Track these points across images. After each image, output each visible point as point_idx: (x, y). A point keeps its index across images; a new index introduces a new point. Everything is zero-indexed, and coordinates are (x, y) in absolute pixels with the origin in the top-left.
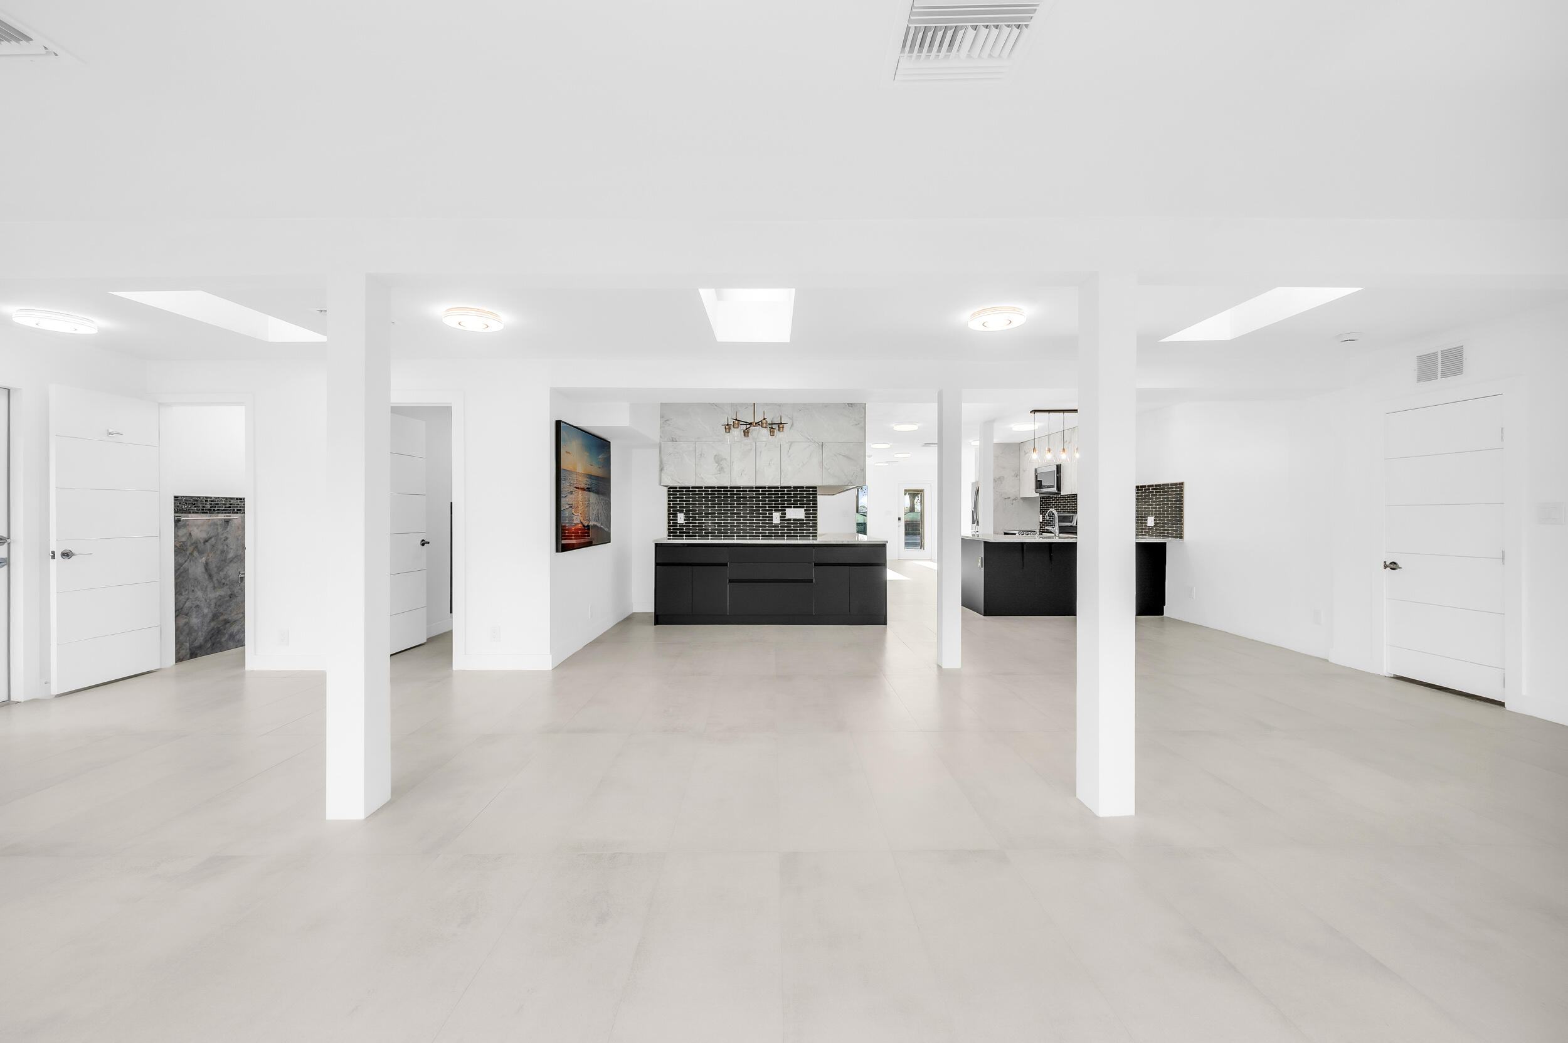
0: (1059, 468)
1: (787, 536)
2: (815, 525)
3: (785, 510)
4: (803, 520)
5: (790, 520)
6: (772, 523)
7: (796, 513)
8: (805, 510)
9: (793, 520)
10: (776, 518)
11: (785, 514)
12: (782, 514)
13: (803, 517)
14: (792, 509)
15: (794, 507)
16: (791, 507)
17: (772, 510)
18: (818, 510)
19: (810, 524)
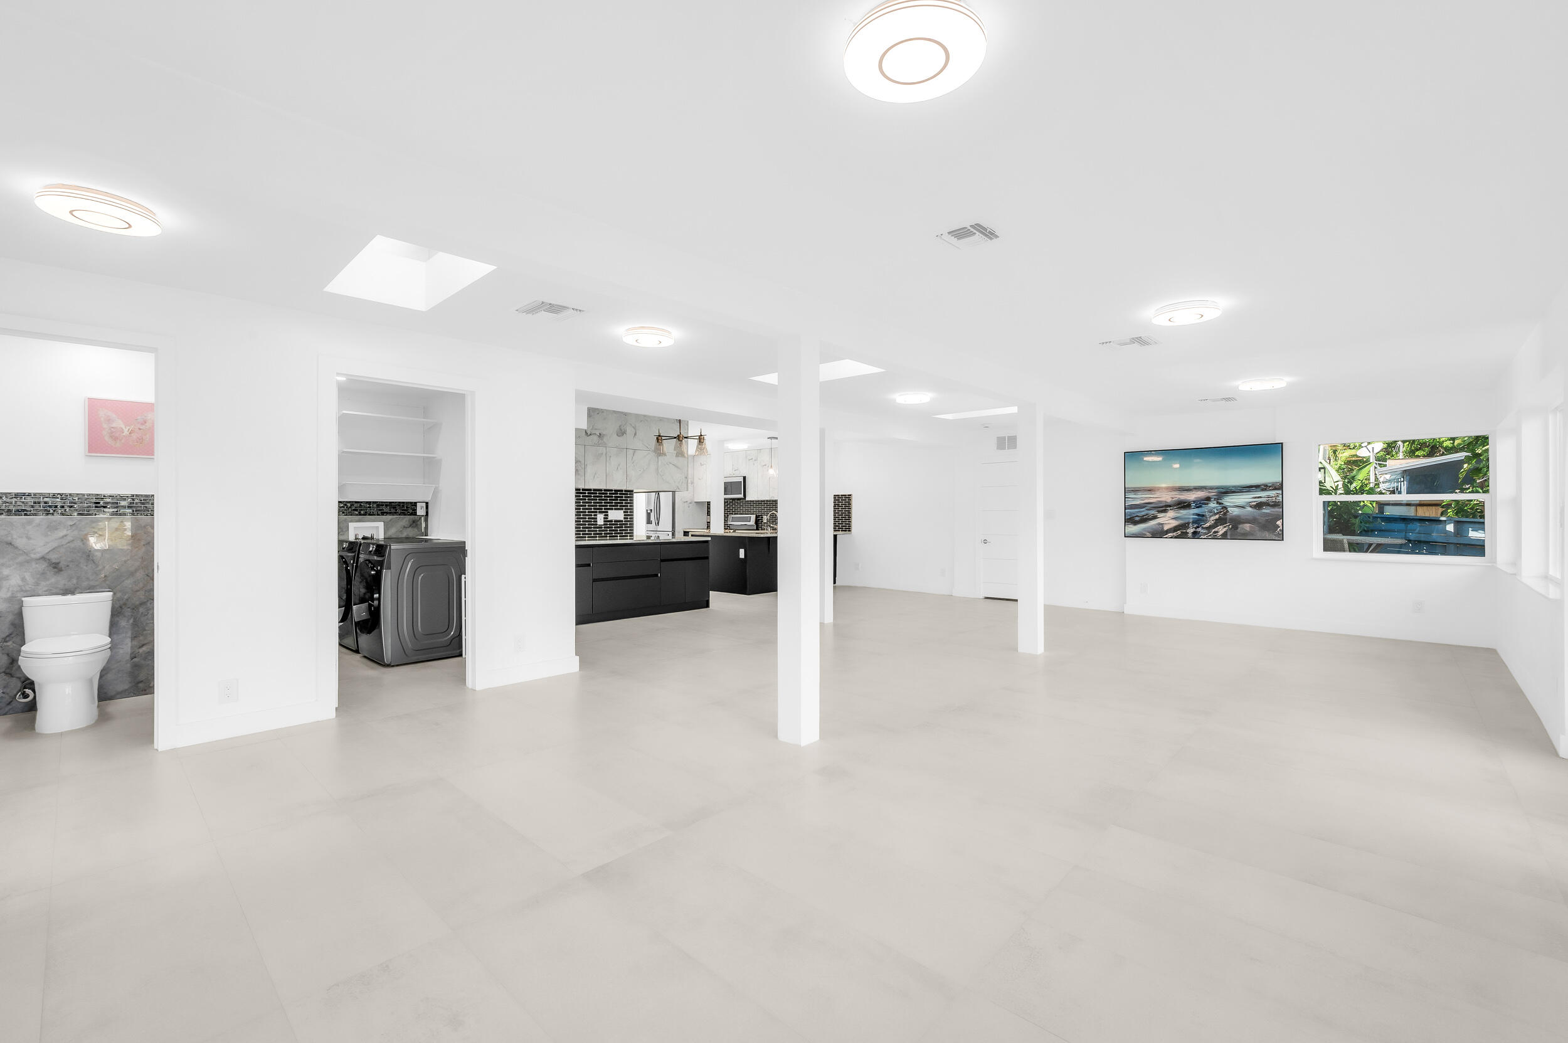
0: (744, 478)
1: (609, 537)
2: (632, 526)
3: (607, 512)
4: (622, 521)
5: (612, 521)
6: (597, 525)
7: (616, 515)
8: (624, 512)
9: (615, 521)
10: (600, 520)
11: (607, 515)
12: (605, 515)
13: (622, 519)
14: (614, 511)
15: (615, 509)
16: (612, 509)
17: (596, 512)
18: (634, 512)
19: (626, 526)
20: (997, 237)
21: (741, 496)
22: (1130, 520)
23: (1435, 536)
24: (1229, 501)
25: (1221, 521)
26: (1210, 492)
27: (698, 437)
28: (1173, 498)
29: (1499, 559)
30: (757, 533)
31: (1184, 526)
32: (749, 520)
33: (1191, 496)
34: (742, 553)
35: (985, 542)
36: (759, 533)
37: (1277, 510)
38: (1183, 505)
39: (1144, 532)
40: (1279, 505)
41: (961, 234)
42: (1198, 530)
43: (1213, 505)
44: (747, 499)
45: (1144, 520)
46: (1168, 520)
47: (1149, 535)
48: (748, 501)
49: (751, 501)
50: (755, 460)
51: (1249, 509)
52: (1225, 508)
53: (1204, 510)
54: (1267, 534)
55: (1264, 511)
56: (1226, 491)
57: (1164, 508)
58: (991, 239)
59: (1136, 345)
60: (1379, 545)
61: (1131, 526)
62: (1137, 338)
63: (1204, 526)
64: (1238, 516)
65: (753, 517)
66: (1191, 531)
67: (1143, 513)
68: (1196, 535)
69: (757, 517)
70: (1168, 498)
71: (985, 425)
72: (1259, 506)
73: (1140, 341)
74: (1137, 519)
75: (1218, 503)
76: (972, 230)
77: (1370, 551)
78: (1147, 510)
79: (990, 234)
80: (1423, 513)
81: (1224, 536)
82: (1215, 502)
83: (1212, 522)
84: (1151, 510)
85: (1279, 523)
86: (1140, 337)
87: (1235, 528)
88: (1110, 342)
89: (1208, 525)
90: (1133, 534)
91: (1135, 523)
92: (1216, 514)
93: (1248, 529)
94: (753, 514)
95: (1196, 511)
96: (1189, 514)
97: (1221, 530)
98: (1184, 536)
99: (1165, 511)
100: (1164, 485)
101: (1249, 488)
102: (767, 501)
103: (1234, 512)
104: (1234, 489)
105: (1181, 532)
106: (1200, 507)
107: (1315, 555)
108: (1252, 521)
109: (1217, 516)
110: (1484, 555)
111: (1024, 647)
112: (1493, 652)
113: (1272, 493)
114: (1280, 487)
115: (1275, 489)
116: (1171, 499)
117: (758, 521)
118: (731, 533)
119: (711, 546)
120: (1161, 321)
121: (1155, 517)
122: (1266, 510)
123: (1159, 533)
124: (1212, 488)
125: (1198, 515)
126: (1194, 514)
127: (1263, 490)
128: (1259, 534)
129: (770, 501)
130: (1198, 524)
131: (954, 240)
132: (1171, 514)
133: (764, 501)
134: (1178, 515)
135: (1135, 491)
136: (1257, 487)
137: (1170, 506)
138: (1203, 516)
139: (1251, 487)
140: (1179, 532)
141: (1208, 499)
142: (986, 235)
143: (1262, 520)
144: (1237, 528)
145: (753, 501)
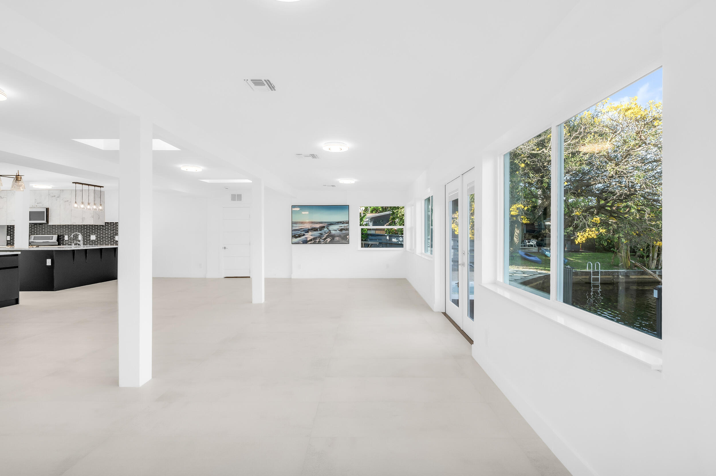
0: (47, 210)
20: (275, 90)
21: (45, 222)
22: (294, 236)
23: (384, 241)
24: (331, 228)
25: (327, 237)
26: (325, 224)
27: (15, 177)
28: (311, 226)
29: (407, 248)
30: (58, 248)
31: (315, 239)
32: (51, 238)
33: (318, 226)
34: (49, 262)
35: (225, 248)
36: (61, 248)
37: (347, 231)
38: (315, 229)
39: (300, 242)
40: (347, 229)
41: (257, 83)
42: (320, 240)
43: (325, 229)
44: (50, 224)
45: (300, 236)
46: (309, 236)
47: (302, 243)
48: (50, 226)
49: (53, 225)
50: (58, 197)
51: (338, 231)
52: (330, 231)
53: (322, 232)
54: (344, 241)
55: (343, 232)
56: (331, 224)
57: (307, 231)
58: (272, 90)
59: (311, 158)
60: (372, 245)
61: (294, 239)
62: (313, 154)
63: (323, 238)
64: (334, 234)
65: (55, 237)
66: (318, 240)
67: (299, 233)
68: (319, 243)
69: (58, 236)
70: (308, 226)
71: (226, 187)
72: (341, 230)
73: (313, 156)
74: (297, 235)
75: (328, 229)
76: (264, 82)
77: (369, 247)
78: (301, 231)
79: (272, 87)
80: (378, 232)
81: (330, 243)
82: (326, 228)
83: (325, 237)
84: (302, 231)
85: (348, 237)
86: (314, 154)
87: (333, 239)
88: (301, 154)
89: (324, 238)
90: (295, 243)
91: (296, 237)
92: (326, 233)
93: (338, 239)
94: (55, 234)
95: (319, 232)
96: (316, 233)
97: (329, 240)
98: (315, 243)
99: (308, 232)
100: (307, 221)
101: (338, 223)
102: (68, 225)
103: (333, 232)
104: (333, 223)
105: (314, 241)
106: (321, 230)
107: (359, 249)
108: (339, 236)
109: (327, 234)
110: (403, 247)
111: (255, 301)
112: (405, 279)
113: (346, 225)
114: (348, 223)
115: (347, 223)
116: (310, 227)
117: (59, 239)
118: (35, 248)
119: (20, 258)
120: (326, 148)
121: (304, 235)
122: (344, 232)
123: (305, 242)
124: (325, 222)
125: (321, 234)
126: (318, 234)
127: (343, 224)
128: (341, 241)
129: (71, 225)
130: (320, 237)
131: (253, 85)
132: (310, 233)
133: (66, 225)
134: (313, 234)
135: (296, 223)
136: (341, 222)
137: (309, 230)
138: (322, 234)
139: (339, 222)
140: (313, 241)
141: (324, 227)
142: (270, 88)
143: (342, 236)
144: (334, 239)
145: (55, 226)
